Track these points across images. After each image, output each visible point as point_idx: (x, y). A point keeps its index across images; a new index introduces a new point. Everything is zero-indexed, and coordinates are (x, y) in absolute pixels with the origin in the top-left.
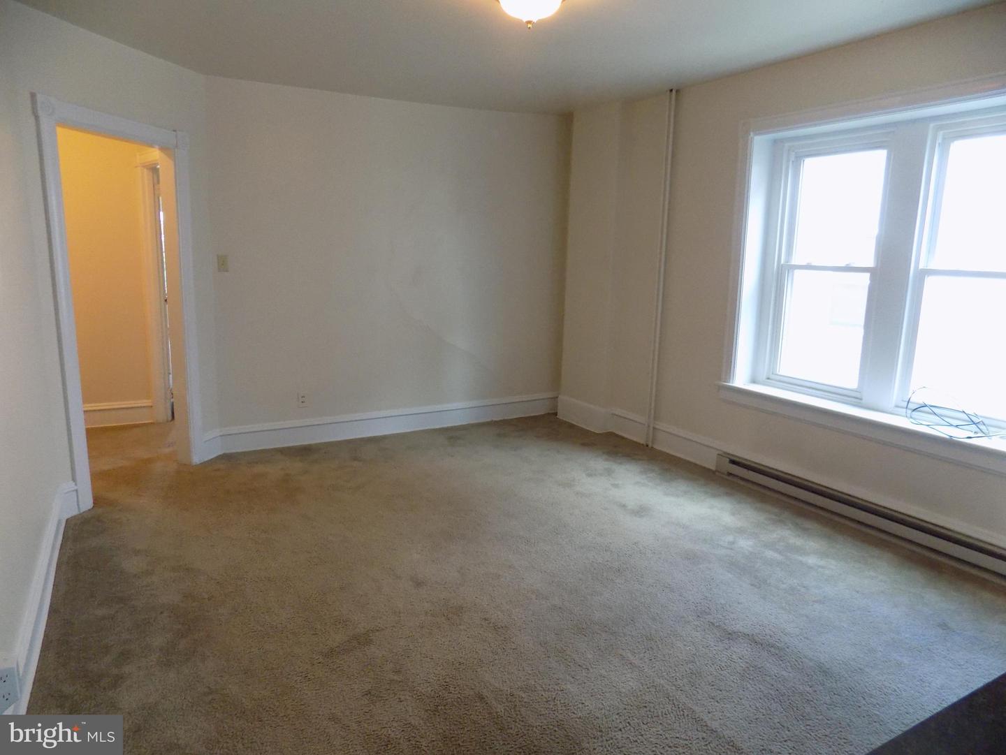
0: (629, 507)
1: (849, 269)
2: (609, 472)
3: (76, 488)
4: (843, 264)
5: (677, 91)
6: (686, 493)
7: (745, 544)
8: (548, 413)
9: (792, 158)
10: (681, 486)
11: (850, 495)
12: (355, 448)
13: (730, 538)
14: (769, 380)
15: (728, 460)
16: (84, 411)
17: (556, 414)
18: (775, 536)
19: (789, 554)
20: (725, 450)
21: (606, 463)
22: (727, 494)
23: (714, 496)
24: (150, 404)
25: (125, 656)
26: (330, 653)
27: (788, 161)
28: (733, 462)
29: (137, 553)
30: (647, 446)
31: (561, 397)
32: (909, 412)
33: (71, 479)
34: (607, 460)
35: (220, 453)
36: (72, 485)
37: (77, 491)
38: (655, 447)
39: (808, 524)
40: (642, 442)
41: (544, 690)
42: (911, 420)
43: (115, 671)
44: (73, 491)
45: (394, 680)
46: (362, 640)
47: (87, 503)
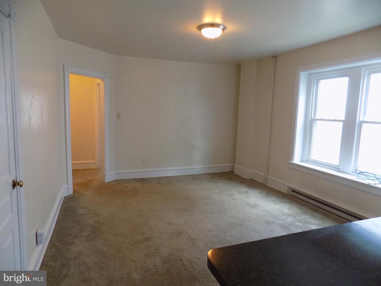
0: (251, 205)
1: (335, 120)
2: (247, 192)
3: (68, 187)
4: (333, 119)
5: (275, 57)
6: (273, 201)
7: (290, 220)
8: (231, 171)
9: (316, 80)
10: (272, 198)
11: (334, 205)
12: (159, 180)
13: (285, 217)
14: (307, 161)
15: (291, 190)
16: (72, 164)
17: (233, 172)
18: (302, 218)
19: (305, 224)
20: (291, 187)
21: (247, 189)
22: (289, 202)
23: (284, 203)
24: (94, 162)
25: (75, 237)
26: (137, 242)
27: (314, 81)
28: (293, 191)
29: (84, 208)
30: (264, 184)
31: (235, 165)
32: (356, 174)
33: (67, 184)
34: (247, 188)
35: (115, 179)
36: (66, 186)
37: (68, 188)
38: (267, 185)
39: (316, 214)
40: (262, 182)
41: (203, 260)
42: (357, 177)
43: (72, 241)
44: (67, 188)
45: (154, 252)
46: (148, 239)
47: (71, 192)
